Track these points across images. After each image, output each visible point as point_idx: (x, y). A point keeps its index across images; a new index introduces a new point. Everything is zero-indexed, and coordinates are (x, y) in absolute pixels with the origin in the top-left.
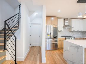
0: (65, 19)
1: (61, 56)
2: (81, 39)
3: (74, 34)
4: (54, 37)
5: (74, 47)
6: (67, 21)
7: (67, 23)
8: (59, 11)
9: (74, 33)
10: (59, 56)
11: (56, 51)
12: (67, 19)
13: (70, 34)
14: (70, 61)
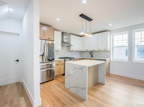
0: (63, 33)
1: (62, 86)
2: (80, 59)
3: (73, 55)
4: (49, 60)
5: (78, 68)
6: (66, 36)
7: (66, 39)
8: (58, 19)
9: (73, 53)
10: (60, 87)
11: (53, 81)
12: (66, 33)
13: (69, 54)
14: (74, 87)
